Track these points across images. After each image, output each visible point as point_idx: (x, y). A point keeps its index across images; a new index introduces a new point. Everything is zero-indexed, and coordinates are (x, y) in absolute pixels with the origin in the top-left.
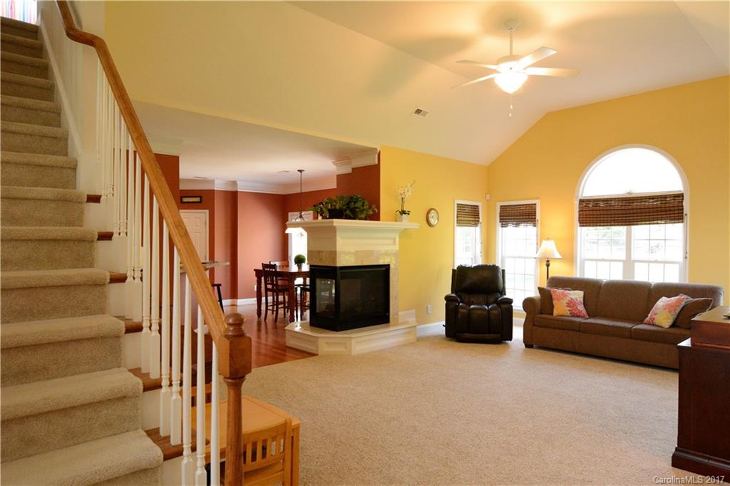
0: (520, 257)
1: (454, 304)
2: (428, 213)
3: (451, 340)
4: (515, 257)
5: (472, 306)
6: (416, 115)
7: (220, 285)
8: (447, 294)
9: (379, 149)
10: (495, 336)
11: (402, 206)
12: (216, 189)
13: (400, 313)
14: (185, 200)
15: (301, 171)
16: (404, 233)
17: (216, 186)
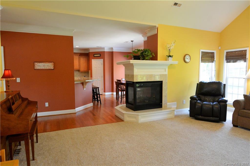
0: (236, 78)
1: (195, 101)
2: (185, 56)
3: (192, 118)
4: (233, 78)
5: (205, 103)
6: (175, 6)
7: (99, 88)
8: (191, 96)
9: (157, 26)
10: (216, 119)
11: (169, 53)
12: (105, 51)
13: (168, 104)
14: (95, 55)
15: (132, 41)
16: (171, 66)
17: (105, 50)
